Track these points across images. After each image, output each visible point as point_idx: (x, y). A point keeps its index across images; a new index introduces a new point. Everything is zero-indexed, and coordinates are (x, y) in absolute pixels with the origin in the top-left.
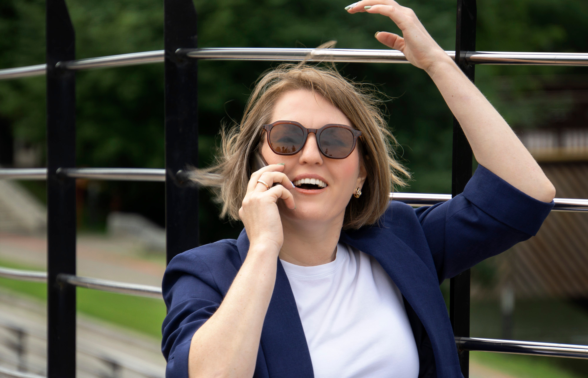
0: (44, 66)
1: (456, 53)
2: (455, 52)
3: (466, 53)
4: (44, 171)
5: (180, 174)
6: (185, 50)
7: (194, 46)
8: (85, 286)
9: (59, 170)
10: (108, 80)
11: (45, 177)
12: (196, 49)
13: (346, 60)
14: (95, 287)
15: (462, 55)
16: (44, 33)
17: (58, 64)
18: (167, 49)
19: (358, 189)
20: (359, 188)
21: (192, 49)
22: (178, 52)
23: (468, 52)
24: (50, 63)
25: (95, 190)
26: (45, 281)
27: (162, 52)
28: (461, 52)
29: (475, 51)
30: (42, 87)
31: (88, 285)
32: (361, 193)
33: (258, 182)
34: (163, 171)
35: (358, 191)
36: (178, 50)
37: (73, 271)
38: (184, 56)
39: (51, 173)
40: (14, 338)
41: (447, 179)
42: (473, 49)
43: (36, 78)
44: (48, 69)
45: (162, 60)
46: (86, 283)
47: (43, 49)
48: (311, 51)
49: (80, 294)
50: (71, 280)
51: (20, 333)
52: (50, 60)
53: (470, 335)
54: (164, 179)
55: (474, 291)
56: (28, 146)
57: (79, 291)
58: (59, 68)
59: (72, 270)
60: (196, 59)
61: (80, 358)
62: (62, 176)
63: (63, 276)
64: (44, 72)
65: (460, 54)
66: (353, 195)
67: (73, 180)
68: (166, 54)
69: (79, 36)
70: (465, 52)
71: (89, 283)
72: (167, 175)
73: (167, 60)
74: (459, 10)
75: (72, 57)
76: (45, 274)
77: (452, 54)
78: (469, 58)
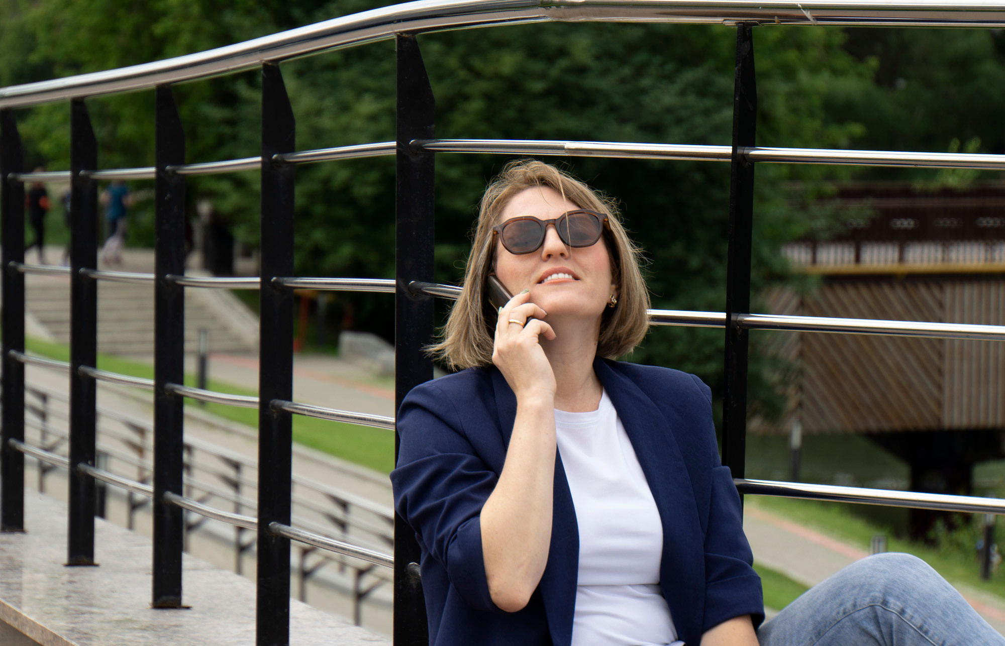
0: (259, 159)
1: (733, 149)
2: (731, 147)
3: (744, 149)
4: (258, 280)
5: (412, 285)
6: (421, 142)
8: (301, 413)
9: (274, 279)
11: (258, 287)
12: (434, 141)
13: (605, 154)
15: (739, 151)
17: (275, 156)
18: (398, 140)
19: (612, 297)
20: (613, 295)
21: (428, 140)
22: (412, 143)
23: (747, 148)
24: (266, 155)
26: (257, 407)
27: (394, 144)
28: (738, 147)
29: (754, 146)
32: (616, 302)
33: (510, 323)
34: (393, 282)
35: (613, 298)
36: (412, 141)
37: (289, 397)
38: (420, 148)
39: (265, 282)
41: (721, 294)
42: (753, 145)
44: (263, 162)
45: (392, 152)
46: (304, 410)
47: (259, 138)
48: (565, 143)
50: (286, 406)
51: (237, 466)
52: (265, 151)
53: (745, 476)
54: (393, 290)
55: (755, 425)
56: (247, 254)
57: (295, 419)
58: (276, 160)
59: (288, 395)
62: (278, 286)
63: (277, 402)
64: (259, 166)
65: (737, 151)
66: (607, 304)
67: (290, 290)
68: (399, 146)
72: (398, 286)
73: (398, 152)
74: (737, 99)
75: (291, 148)
76: (257, 399)
77: (728, 150)
78: (748, 155)
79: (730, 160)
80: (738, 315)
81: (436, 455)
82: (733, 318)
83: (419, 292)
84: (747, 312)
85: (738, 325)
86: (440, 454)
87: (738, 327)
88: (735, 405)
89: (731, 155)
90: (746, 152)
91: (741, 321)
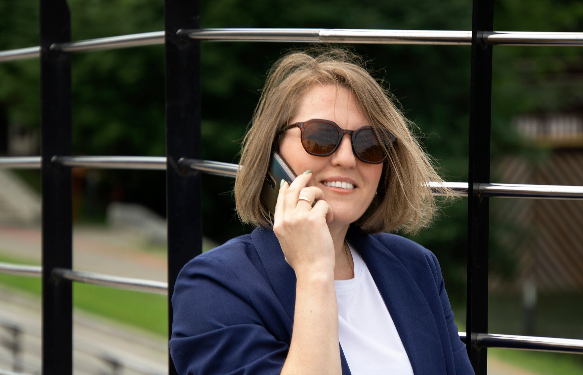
0: (37, 49)
1: (473, 34)
2: (471, 32)
3: (483, 34)
4: (39, 159)
5: (182, 162)
6: (187, 31)
7: (197, 26)
8: (81, 281)
9: (54, 158)
10: (107, 63)
11: (39, 166)
12: (199, 30)
13: (356, 40)
14: (92, 281)
15: (479, 35)
16: (37, 13)
17: (52, 46)
18: (167, 30)
21: (194, 30)
22: (180, 33)
23: (485, 32)
24: (44, 45)
25: (94, 179)
26: (40, 276)
27: (162, 33)
28: (477, 32)
29: (493, 31)
30: (36, 70)
31: (85, 280)
33: (299, 200)
34: (164, 159)
36: (179, 31)
37: (69, 266)
38: (185, 37)
39: (45, 162)
40: (8, 336)
41: (464, 166)
42: (491, 30)
43: (31, 61)
44: (42, 52)
45: (163, 41)
46: (83, 278)
47: (36, 30)
48: (320, 31)
49: (77, 289)
50: (67, 274)
51: (15, 330)
52: (43, 41)
53: (488, 332)
54: (164, 167)
56: (23, 132)
57: (75, 286)
58: (54, 50)
59: (68, 264)
60: (199, 40)
61: (77, 356)
62: (58, 165)
63: (59, 271)
64: (38, 55)
65: (476, 35)
67: (69, 168)
68: (167, 35)
69: (74, 17)
70: (482, 32)
71: (86, 278)
72: (168, 163)
73: (167, 41)
75: (68, 38)
76: (39, 268)
77: (468, 34)
78: (486, 38)
79: (470, 44)
80: (480, 185)
81: (222, 329)
82: (475, 187)
83: (188, 168)
84: (488, 181)
85: (480, 194)
86: (226, 327)
87: (480, 195)
88: (478, 267)
89: (471, 39)
90: (484, 36)
91: (482, 190)
